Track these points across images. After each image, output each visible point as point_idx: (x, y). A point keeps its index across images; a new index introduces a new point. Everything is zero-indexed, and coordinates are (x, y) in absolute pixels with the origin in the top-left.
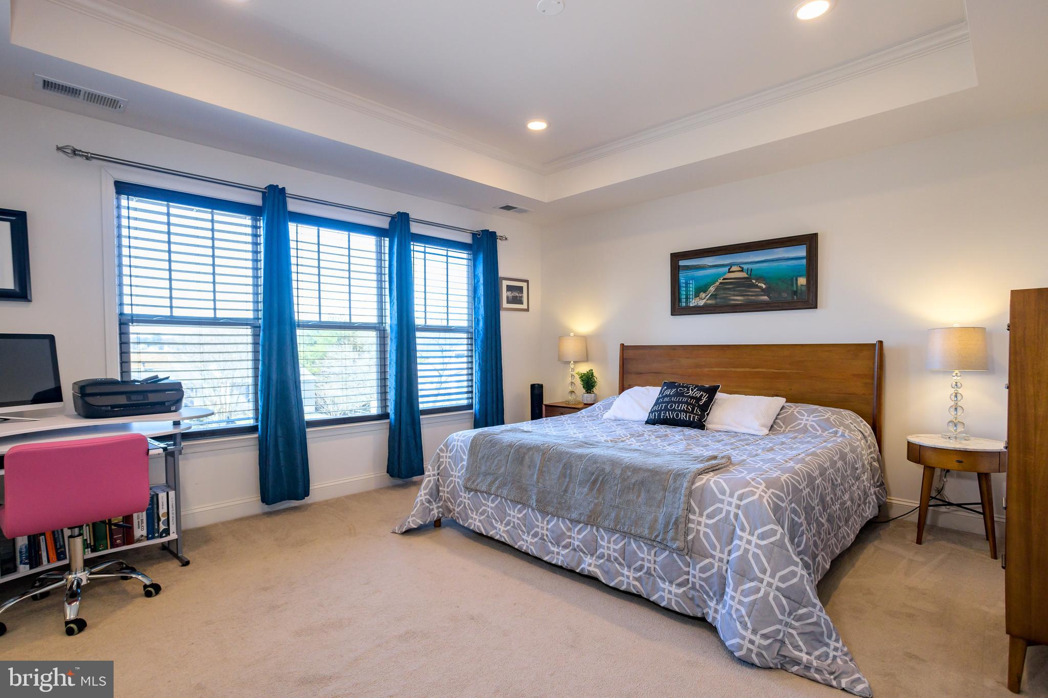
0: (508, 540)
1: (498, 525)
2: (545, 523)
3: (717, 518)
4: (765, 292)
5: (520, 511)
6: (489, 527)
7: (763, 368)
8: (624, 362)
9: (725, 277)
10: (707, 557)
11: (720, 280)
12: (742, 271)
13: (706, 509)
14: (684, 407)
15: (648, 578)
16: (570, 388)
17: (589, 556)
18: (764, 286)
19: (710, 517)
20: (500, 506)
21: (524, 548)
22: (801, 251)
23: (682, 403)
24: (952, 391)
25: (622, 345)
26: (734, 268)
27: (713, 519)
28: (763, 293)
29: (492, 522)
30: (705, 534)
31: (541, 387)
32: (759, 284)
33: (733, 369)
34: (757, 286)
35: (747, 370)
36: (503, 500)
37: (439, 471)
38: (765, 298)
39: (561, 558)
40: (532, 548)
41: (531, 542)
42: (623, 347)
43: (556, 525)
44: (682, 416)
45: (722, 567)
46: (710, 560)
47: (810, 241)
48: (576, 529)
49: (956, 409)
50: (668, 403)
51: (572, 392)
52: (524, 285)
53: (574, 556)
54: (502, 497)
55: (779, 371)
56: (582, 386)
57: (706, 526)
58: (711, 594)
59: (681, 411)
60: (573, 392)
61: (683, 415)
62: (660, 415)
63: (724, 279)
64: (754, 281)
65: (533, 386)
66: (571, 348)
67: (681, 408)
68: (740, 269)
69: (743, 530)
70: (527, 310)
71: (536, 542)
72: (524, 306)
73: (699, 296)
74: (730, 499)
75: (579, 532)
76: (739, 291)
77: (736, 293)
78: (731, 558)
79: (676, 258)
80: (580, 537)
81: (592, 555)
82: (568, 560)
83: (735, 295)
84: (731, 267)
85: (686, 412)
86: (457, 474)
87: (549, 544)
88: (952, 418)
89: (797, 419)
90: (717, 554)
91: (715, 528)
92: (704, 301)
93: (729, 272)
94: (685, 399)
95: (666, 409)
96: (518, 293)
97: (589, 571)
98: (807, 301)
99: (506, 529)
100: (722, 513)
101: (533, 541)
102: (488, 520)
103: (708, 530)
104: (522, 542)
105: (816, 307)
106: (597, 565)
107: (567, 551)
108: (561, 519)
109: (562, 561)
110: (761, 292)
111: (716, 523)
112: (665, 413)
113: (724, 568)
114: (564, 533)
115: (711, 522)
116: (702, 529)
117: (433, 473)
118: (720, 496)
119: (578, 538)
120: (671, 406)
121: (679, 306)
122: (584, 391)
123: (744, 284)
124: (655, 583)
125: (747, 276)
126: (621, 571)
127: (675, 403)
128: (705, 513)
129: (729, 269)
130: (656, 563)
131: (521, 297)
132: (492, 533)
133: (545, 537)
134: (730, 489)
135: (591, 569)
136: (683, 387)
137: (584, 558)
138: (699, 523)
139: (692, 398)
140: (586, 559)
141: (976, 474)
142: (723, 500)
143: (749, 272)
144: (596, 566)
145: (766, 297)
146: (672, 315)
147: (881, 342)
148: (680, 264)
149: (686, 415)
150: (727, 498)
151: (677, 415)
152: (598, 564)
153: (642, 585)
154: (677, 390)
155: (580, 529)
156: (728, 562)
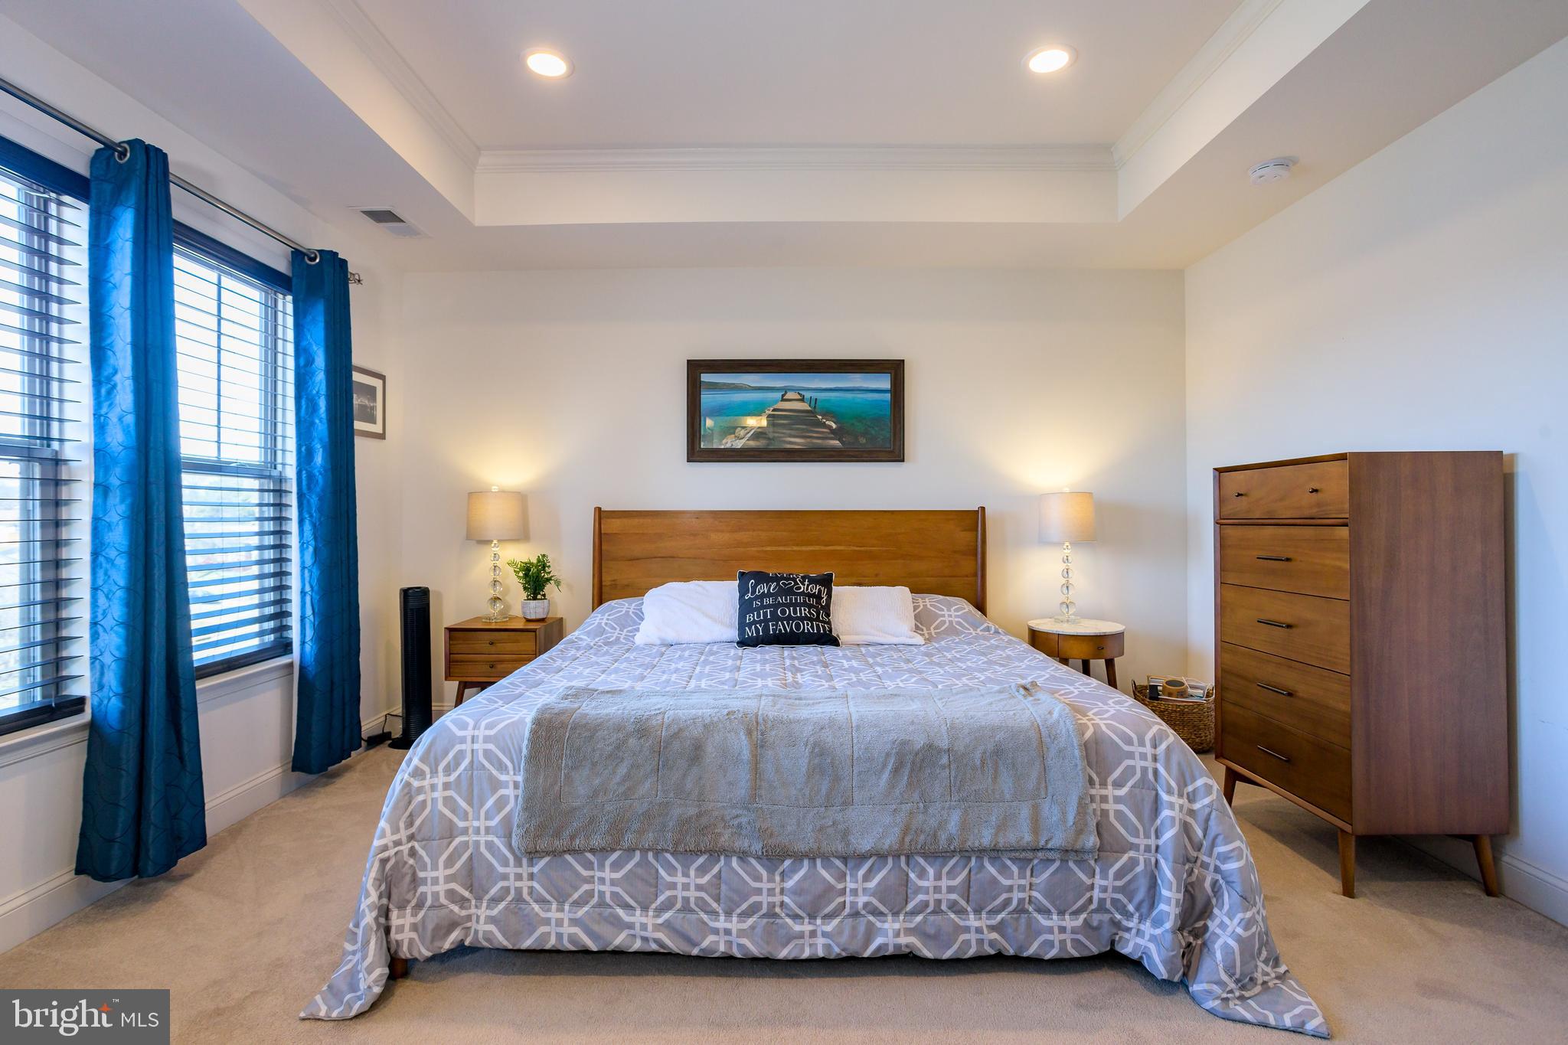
0: (673, 945)
1: (638, 918)
2: (778, 878)
3: (1130, 784)
4: (836, 434)
5: (702, 870)
6: (605, 930)
7: (840, 545)
8: (601, 539)
9: (776, 407)
10: (1124, 852)
11: (769, 410)
12: (802, 400)
13: (1110, 773)
14: (805, 612)
15: (1017, 919)
16: (492, 592)
17: (890, 918)
18: (834, 426)
19: (1118, 784)
20: (639, 871)
21: (722, 948)
22: (884, 382)
23: (801, 605)
24: (1064, 566)
25: (599, 510)
26: (790, 395)
27: (1123, 787)
28: (832, 436)
29: (617, 918)
30: (1118, 813)
31: (424, 593)
32: (827, 422)
33: (795, 548)
34: (824, 425)
35: (817, 548)
36: (650, 855)
37: (413, 830)
38: (836, 443)
39: (820, 941)
40: (745, 941)
41: (739, 931)
42: (600, 515)
43: (812, 874)
44: (806, 627)
45: (1150, 860)
46: (1132, 854)
47: (895, 369)
48: (861, 873)
49: (1067, 587)
50: (776, 606)
51: (496, 599)
52: (377, 383)
53: (854, 928)
54: (645, 851)
55: (862, 549)
56: (521, 587)
57: (1118, 800)
58: (1131, 908)
59: (802, 619)
60: (499, 599)
61: (808, 625)
62: (766, 629)
63: (774, 410)
64: (820, 417)
65: (406, 593)
66: (495, 515)
67: (801, 613)
68: (799, 397)
69: (1169, 792)
70: (382, 436)
71: (753, 928)
72: (377, 428)
73: (734, 433)
74: (1141, 750)
75: (867, 878)
76: (797, 429)
77: (793, 432)
78: (1161, 842)
79: (696, 368)
80: (872, 885)
81: (896, 914)
82: (844, 939)
83: (791, 436)
84: (786, 393)
85: (811, 620)
86: (481, 824)
87: (788, 921)
88: (1063, 598)
89: (937, 616)
90: (1142, 841)
91: (1131, 800)
92: (744, 441)
93: (783, 400)
94: (800, 599)
95: (775, 618)
96: (369, 401)
97: (897, 946)
98: (892, 452)
99: (660, 921)
100: (1135, 774)
101: (745, 926)
102: (600, 914)
103: (1122, 807)
104: (711, 938)
105: (903, 461)
106: (911, 929)
107: (836, 922)
108: (819, 862)
109: (827, 947)
110: (829, 433)
111: (1130, 792)
112: (777, 625)
113: (1153, 860)
114: (830, 888)
115: (1122, 792)
116: (1111, 807)
117: (396, 837)
118: (1127, 748)
119: (864, 889)
120: (783, 612)
121: (700, 447)
122: (524, 595)
123: (808, 419)
124: (1030, 923)
125: (810, 408)
126: (962, 923)
127: (788, 606)
128: (1110, 780)
129: (783, 396)
130: (1034, 888)
131: (373, 408)
132: (619, 940)
133: (778, 910)
134: (1135, 734)
135: (903, 940)
136: (787, 579)
137: (878, 925)
138: (1104, 799)
139: (810, 596)
140: (886, 926)
141: (1104, 660)
142: (1133, 753)
143: (813, 403)
144: (909, 932)
145: (838, 442)
146: (689, 460)
147: (983, 509)
148: (702, 380)
149: (812, 624)
150: (1136, 749)
151: (798, 626)
152: (912, 925)
153: (1003, 936)
154: (778, 584)
155: (870, 870)
156: (1157, 847)
